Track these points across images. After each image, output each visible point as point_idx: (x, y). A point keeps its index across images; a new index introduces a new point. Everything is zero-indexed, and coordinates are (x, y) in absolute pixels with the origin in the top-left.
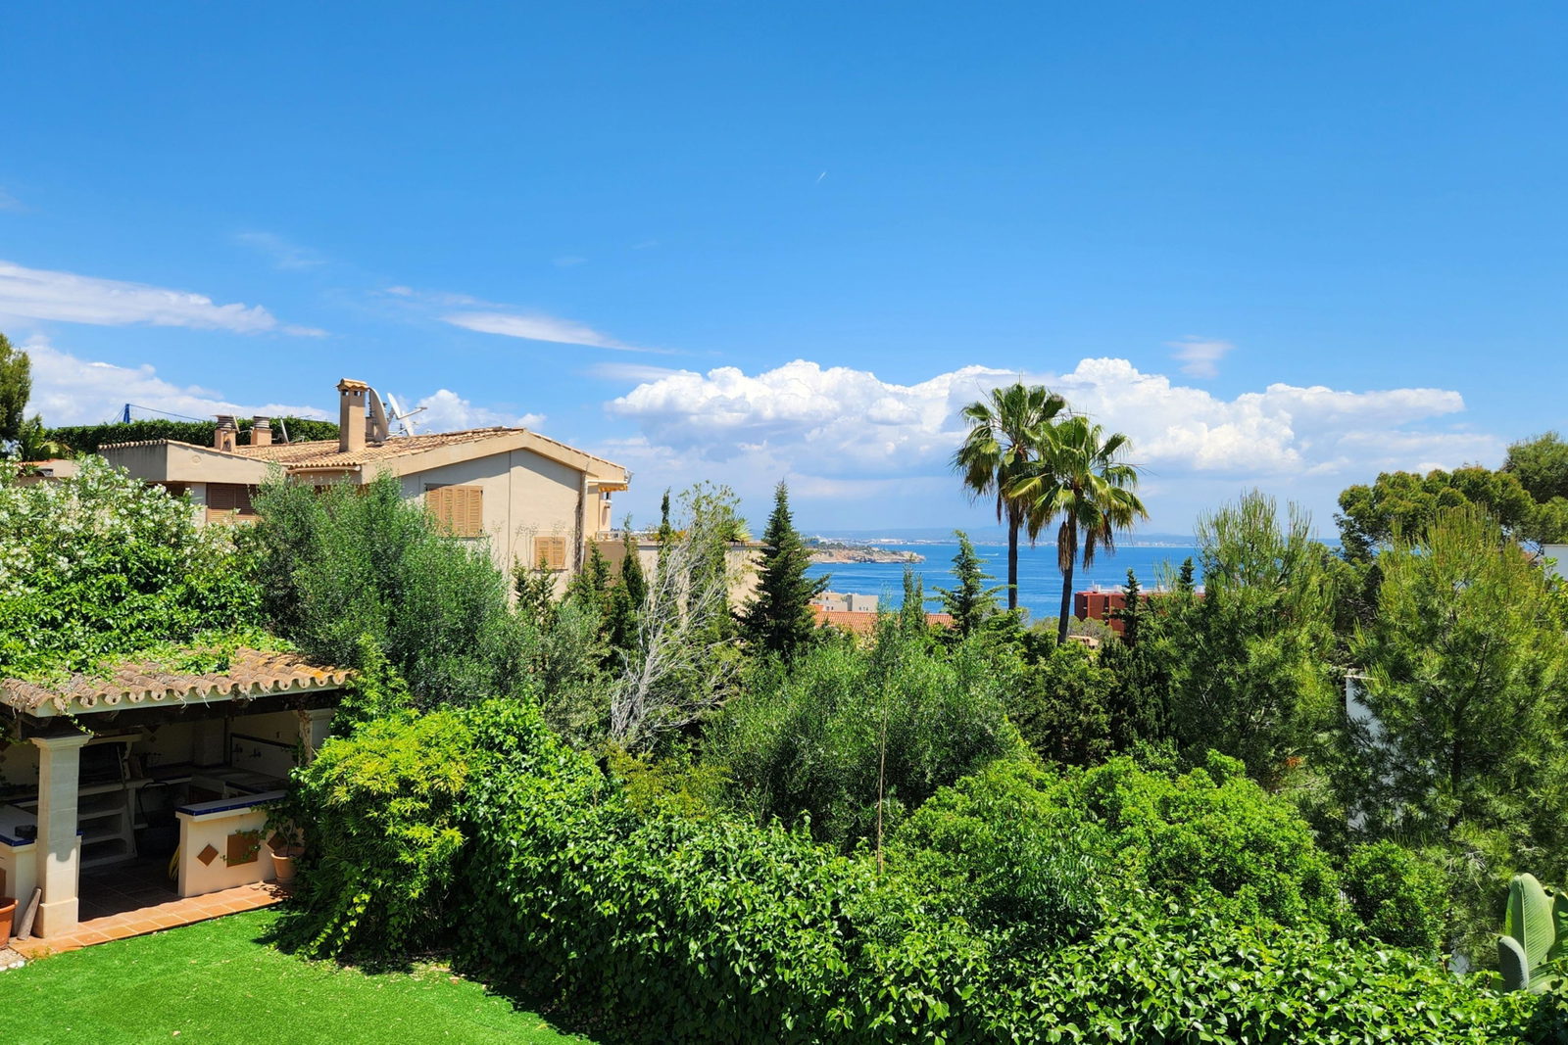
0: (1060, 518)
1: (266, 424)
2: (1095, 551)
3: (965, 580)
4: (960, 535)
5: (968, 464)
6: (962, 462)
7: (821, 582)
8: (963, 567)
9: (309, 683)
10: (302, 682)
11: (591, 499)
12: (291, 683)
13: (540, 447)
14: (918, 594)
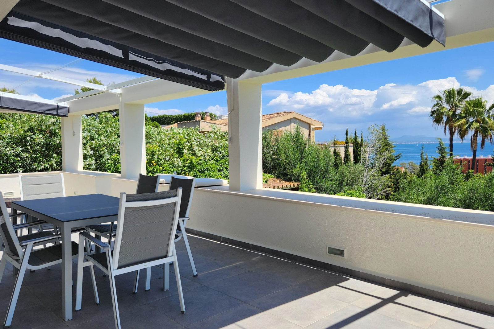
0: (471, 133)
1: (208, 114)
2: (485, 144)
3: (441, 154)
4: (439, 139)
5: (434, 115)
6: (432, 115)
7: (398, 156)
8: (440, 150)
9: (289, 186)
10: (288, 186)
11: (312, 132)
12: (285, 186)
13: (299, 117)
14: (426, 159)
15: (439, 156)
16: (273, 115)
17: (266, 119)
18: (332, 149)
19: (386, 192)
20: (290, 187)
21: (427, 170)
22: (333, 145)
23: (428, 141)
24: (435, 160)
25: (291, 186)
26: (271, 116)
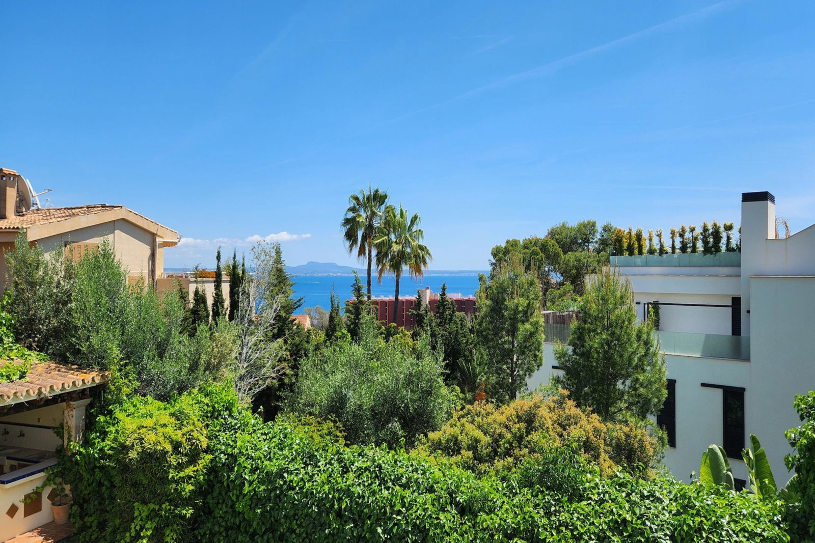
5: (348, 226)
6: (345, 226)
7: (299, 301)
8: (356, 290)
9: (81, 383)
10: (77, 383)
11: (159, 252)
12: (71, 385)
13: (132, 218)
14: (338, 307)
15: (354, 299)
16: (77, 210)
17: (59, 217)
18: (192, 288)
19: (279, 371)
20: (82, 385)
21: (338, 325)
22: (194, 279)
23: (339, 273)
24: (349, 307)
25: (86, 381)
26: (74, 211)
